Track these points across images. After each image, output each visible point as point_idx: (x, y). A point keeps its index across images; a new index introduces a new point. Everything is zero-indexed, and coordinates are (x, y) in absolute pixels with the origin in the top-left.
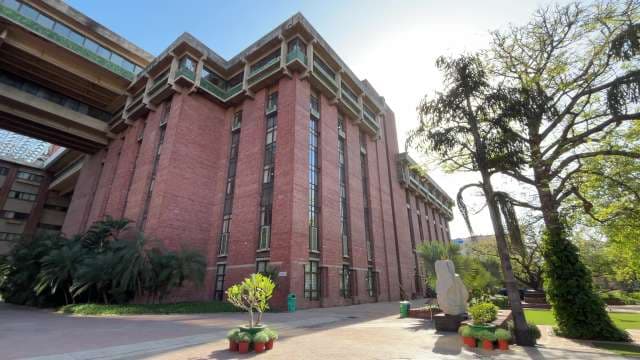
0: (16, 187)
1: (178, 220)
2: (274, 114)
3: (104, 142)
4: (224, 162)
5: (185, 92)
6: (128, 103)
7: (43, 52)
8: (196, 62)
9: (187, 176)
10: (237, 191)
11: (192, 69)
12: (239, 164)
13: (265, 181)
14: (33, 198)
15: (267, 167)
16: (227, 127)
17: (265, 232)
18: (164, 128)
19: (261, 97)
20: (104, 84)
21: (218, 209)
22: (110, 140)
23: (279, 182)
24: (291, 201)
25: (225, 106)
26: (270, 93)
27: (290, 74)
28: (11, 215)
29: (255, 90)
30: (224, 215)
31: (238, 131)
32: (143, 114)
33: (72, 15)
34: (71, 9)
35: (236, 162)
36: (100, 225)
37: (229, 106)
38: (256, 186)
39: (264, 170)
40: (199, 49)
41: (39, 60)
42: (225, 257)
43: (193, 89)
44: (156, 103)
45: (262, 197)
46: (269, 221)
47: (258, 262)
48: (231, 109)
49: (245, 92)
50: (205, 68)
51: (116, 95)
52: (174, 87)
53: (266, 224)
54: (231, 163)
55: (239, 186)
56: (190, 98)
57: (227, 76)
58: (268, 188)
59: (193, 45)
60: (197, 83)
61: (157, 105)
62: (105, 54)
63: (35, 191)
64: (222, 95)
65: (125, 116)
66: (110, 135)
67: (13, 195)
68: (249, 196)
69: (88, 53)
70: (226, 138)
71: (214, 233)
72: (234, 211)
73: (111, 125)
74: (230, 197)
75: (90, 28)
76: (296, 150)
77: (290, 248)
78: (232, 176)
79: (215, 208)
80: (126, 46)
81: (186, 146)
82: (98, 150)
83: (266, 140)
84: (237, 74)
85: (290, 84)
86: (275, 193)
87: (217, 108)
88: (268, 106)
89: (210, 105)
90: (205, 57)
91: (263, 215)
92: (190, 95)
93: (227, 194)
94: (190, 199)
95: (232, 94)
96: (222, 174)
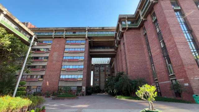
0: (107, 69)
1: (136, 69)
2: (156, 20)
3: (115, 54)
4: (145, 46)
5: (125, 31)
6: (116, 41)
7: (98, 39)
8: (125, 21)
9: (134, 55)
10: (153, 54)
11: (125, 24)
12: (150, 45)
13: (162, 47)
14: (110, 71)
15: (161, 41)
16: (142, 35)
17: (169, 67)
18: (124, 44)
19: (149, 18)
20: (110, 40)
21: (148, 63)
22: (116, 52)
23: (168, 45)
24: (177, 51)
25: (139, 29)
26: (152, 14)
27: (156, 2)
28: (108, 75)
29: (146, 17)
30: (152, 64)
31: (146, 34)
32: (119, 43)
33: (99, 29)
34: (99, 27)
35: (149, 45)
36: (118, 74)
37: (140, 28)
38: (159, 50)
39: (160, 43)
40: (124, 17)
41: (98, 41)
42: (156, 79)
43: (127, 29)
44: (120, 38)
45: (163, 53)
46: (170, 62)
47: (172, 80)
48: (141, 28)
49: (142, 19)
50: (128, 21)
51: (113, 41)
52: (122, 31)
53: (169, 64)
54: (147, 46)
55: (153, 52)
56: (127, 32)
57: (136, 19)
58: (164, 49)
59: (122, 17)
60: (127, 26)
61: (121, 39)
62: (107, 33)
63: (109, 69)
64: (137, 26)
65: (116, 45)
66: (116, 51)
67: (106, 71)
68: (157, 55)
69: (104, 35)
70: (143, 38)
71: (150, 71)
72: (154, 62)
73: (115, 49)
74: (151, 58)
75: (103, 29)
76: (171, 29)
77: (185, 71)
78: (149, 50)
79: (147, 63)
80: (110, 28)
81: (131, 46)
82: (115, 56)
83: (157, 31)
84: (138, 16)
85: (158, 5)
86: (168, 50)
87: (136, 30)
88: (153, 19)
89: (134, 30)
90: (127, 18)
91: (167, 60)
92: (127, 31)
93: (150, 57)
94: (137, 62)
95: (139, 23)
96: (146, 50)
